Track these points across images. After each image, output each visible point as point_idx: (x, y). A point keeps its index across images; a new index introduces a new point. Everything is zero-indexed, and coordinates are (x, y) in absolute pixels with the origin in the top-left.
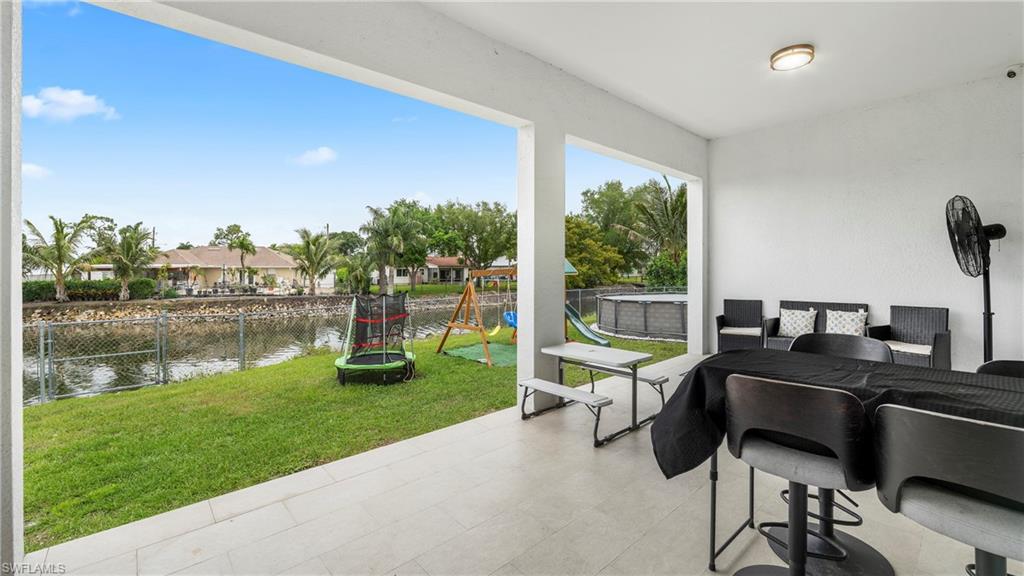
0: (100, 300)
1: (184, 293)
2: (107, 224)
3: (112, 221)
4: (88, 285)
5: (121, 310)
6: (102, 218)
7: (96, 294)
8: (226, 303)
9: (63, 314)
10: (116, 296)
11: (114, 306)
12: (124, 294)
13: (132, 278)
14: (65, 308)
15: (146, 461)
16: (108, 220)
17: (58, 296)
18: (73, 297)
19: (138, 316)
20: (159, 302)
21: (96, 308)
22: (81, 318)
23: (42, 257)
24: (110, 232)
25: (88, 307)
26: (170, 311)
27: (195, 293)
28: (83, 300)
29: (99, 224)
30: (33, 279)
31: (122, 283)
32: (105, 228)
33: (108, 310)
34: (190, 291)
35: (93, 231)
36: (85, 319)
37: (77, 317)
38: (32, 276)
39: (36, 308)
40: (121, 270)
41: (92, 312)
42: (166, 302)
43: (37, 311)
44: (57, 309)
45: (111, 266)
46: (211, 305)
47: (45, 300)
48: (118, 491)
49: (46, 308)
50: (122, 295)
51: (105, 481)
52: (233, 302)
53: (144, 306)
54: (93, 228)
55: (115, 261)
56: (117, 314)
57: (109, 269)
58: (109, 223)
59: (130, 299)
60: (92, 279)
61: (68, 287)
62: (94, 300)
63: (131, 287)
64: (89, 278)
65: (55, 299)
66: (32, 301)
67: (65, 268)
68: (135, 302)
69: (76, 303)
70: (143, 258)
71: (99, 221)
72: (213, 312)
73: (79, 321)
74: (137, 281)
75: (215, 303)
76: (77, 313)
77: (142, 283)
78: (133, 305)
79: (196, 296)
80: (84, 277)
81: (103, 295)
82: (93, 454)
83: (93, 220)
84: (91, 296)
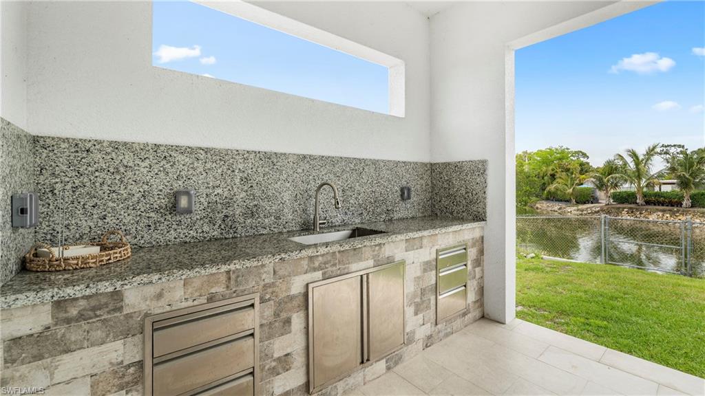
0: (667, 206)
2: (679, 150)
3: (683, 147)
4: (658, 195)
5: (683, 215)
6: (675, 146)
7: (664, 202)
9: (641, 214)
10: (679, 204)
11: (678, 211)
12: (686, 202)
13: (694, 191)
14: (642, 210)
15: (634, 319)
16: (679, 146)
17: (638, 201)
18: (648, 203)
21: (664, 211)
22: (652, 218)
23: (629, 176)
25: (658, 210)
28: (655, 205)
29: (672, 150)
30: (624, 190)
31: (685, 194)
32: (678, 153)
33: (673, 214)
35: (668, 156)
36: (656, 218)
37: (650, 216)
38: (623, 188)
39: (625, 208)
40: (684, 184)
41: (660, 214)
43: (625, 210)
44: (637, 210)
45: (675, 181)
47: (631, 204)
48: (606, 328)
49: (631, 208)
50: (684, 203)
51: (604, 318)
54: (668, 154)
55: (679, 177)
56: (679, 218)
57: (674, 184)
58: (681, 149)
59: (692, 207)
60: (662, 191)
61: (645, 195)
62: (663, 205)
63: (692, 197)
64: (660, 190)
65: (636, 203)
66: (623, 203)
67: (643, 183)
68: (696, 209)
69: (650, 207)
70: (703, 175)
71: (673, 148)
73: (651, 219)
74: (698, 194)
76: (650, 214)
77: (702, 195)
78: (694, 212)
80: (657, 189)
81: (670, 203)
82: (606, 300)
83: (668, 148)
84: (660, 202)
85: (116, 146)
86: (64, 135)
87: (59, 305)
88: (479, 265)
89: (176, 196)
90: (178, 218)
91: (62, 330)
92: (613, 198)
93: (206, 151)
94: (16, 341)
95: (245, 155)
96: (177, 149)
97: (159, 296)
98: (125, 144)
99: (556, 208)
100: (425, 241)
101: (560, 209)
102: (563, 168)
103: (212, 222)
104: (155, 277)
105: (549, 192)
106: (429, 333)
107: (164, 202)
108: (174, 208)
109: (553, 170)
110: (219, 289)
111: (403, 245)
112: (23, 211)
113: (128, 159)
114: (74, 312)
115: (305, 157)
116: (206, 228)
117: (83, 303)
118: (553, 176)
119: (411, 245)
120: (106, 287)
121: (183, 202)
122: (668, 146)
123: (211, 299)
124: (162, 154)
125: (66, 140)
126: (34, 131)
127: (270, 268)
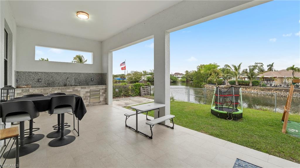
1: (269, 85)
3: (262, 64)
4: (243, 82)
5: (249, 89)
6: (259, 63)
8: (282, 90)
10: (249, 85)
12: (251, 84)
16: (261, 63)
17: (236, 84)
18: (239, 85)
19: (253, 91)
20: (259, 88)
21: (243, 88)
24: (262, 67)
26: (262, 90)
27: (273, 85)
28: (241, 85)
30: (232, 80)
31: (250, 81)
32: (260, 66)
33: (246, 88)
34: (271, 85)
35: (257, 67)
40: (249, 78)
42: (262, 88)
46: (276, 90)
52: (285, 90)
53: (255, 88)
59: (253, 86)
61: (239, 82)
63: (253, 83)
64: (244, 80)
66: (232, 85)
72: (277, 92)
74: (254, 81)
75: (278, 89)
77: (256, 81)
79: (273, 87)
81: (246, 85)
83: (257, 64)
84: (243, 84)
85: (29, 72)
86: (21, 71)
87: (22, 90)
88: (105, 93)
89: (39, 79)
90: (39, 83)
91: (22, 93)
92: (230, 83)
93: (44, 72)
94: (18, 93)
95: (52, 73)
96: (39, 72)
97: (34, 91)
98: (30, 72)
99: (210, 87)
100: (86, 88)
101: (212, 87)
102: (214, 71)
103: (45, 84)
104: (33, 88)
105: (209, 81)
106: (88, 104)
107: (37, 80)
108: (38, 81)
109: (211, 72)
110: (43, 91)
111: (80, 88)
112: (18, 81)
113: (31, 74)
114: (24, 91)
115: (65, 73)
116: (44, 85)
117: (25, 90)
118: (211, 74)
119: (82, 88)
120: (27, 89)
121: (40, 80)
122: (257, 63)
123: (41, 92)
124: (36, 73)
125: (22, 72)
126: (17, 71)
127: (51, 89)
